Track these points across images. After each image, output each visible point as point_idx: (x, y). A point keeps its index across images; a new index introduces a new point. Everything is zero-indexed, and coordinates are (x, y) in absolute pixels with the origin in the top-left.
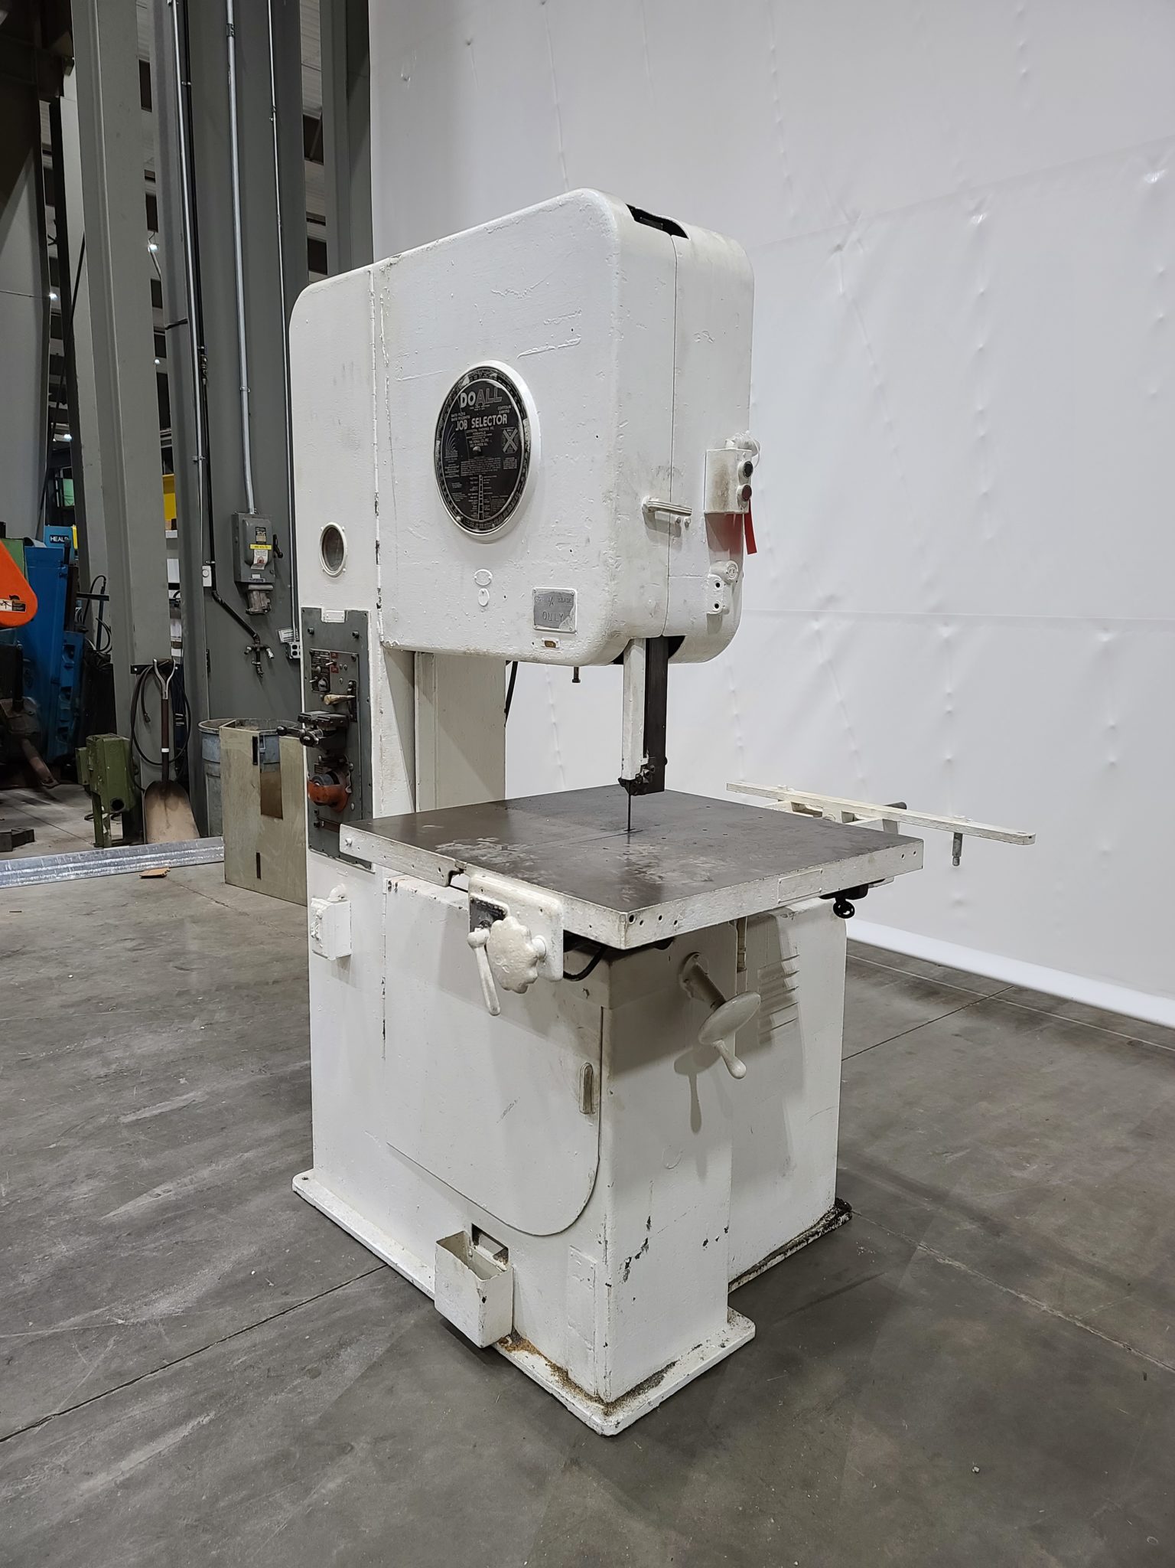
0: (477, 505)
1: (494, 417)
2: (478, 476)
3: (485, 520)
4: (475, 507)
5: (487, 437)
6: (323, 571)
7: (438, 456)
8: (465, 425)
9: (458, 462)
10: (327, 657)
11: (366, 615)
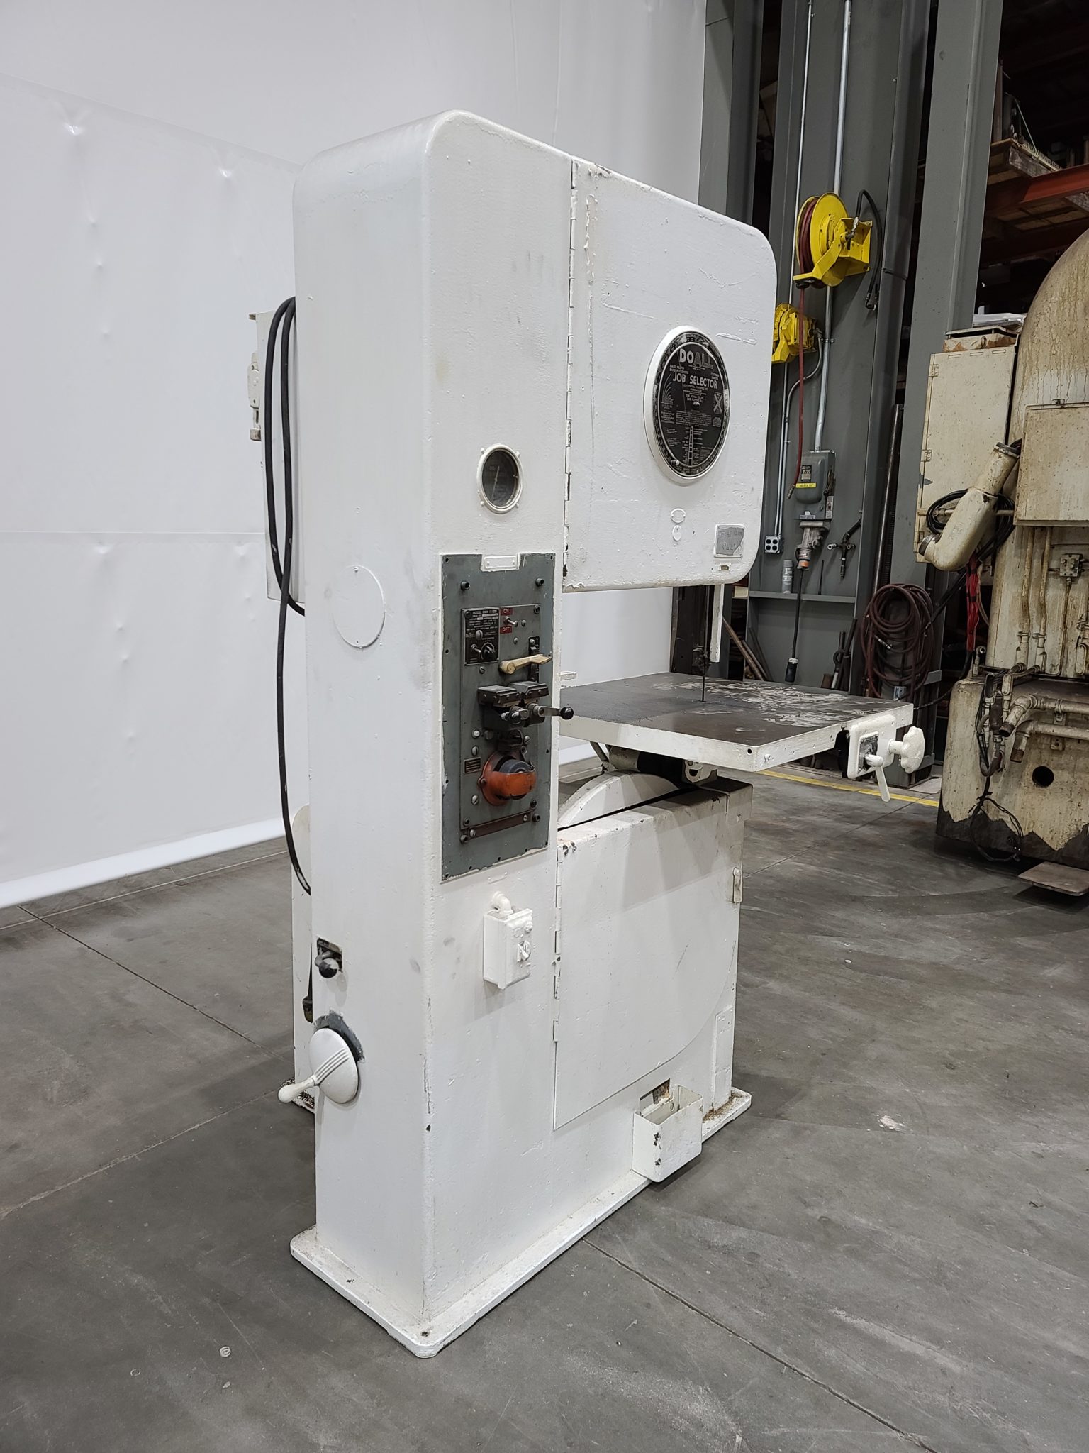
0: (688, 452)
1: (708, 380)
2: (690, 427)
3: (692, 466)
4: (685, 454)
6: (482, 506)
7: (655, 399)
8: (683, 379)
9: (674, 410)
10: (494, 616)
11: (551, 558)
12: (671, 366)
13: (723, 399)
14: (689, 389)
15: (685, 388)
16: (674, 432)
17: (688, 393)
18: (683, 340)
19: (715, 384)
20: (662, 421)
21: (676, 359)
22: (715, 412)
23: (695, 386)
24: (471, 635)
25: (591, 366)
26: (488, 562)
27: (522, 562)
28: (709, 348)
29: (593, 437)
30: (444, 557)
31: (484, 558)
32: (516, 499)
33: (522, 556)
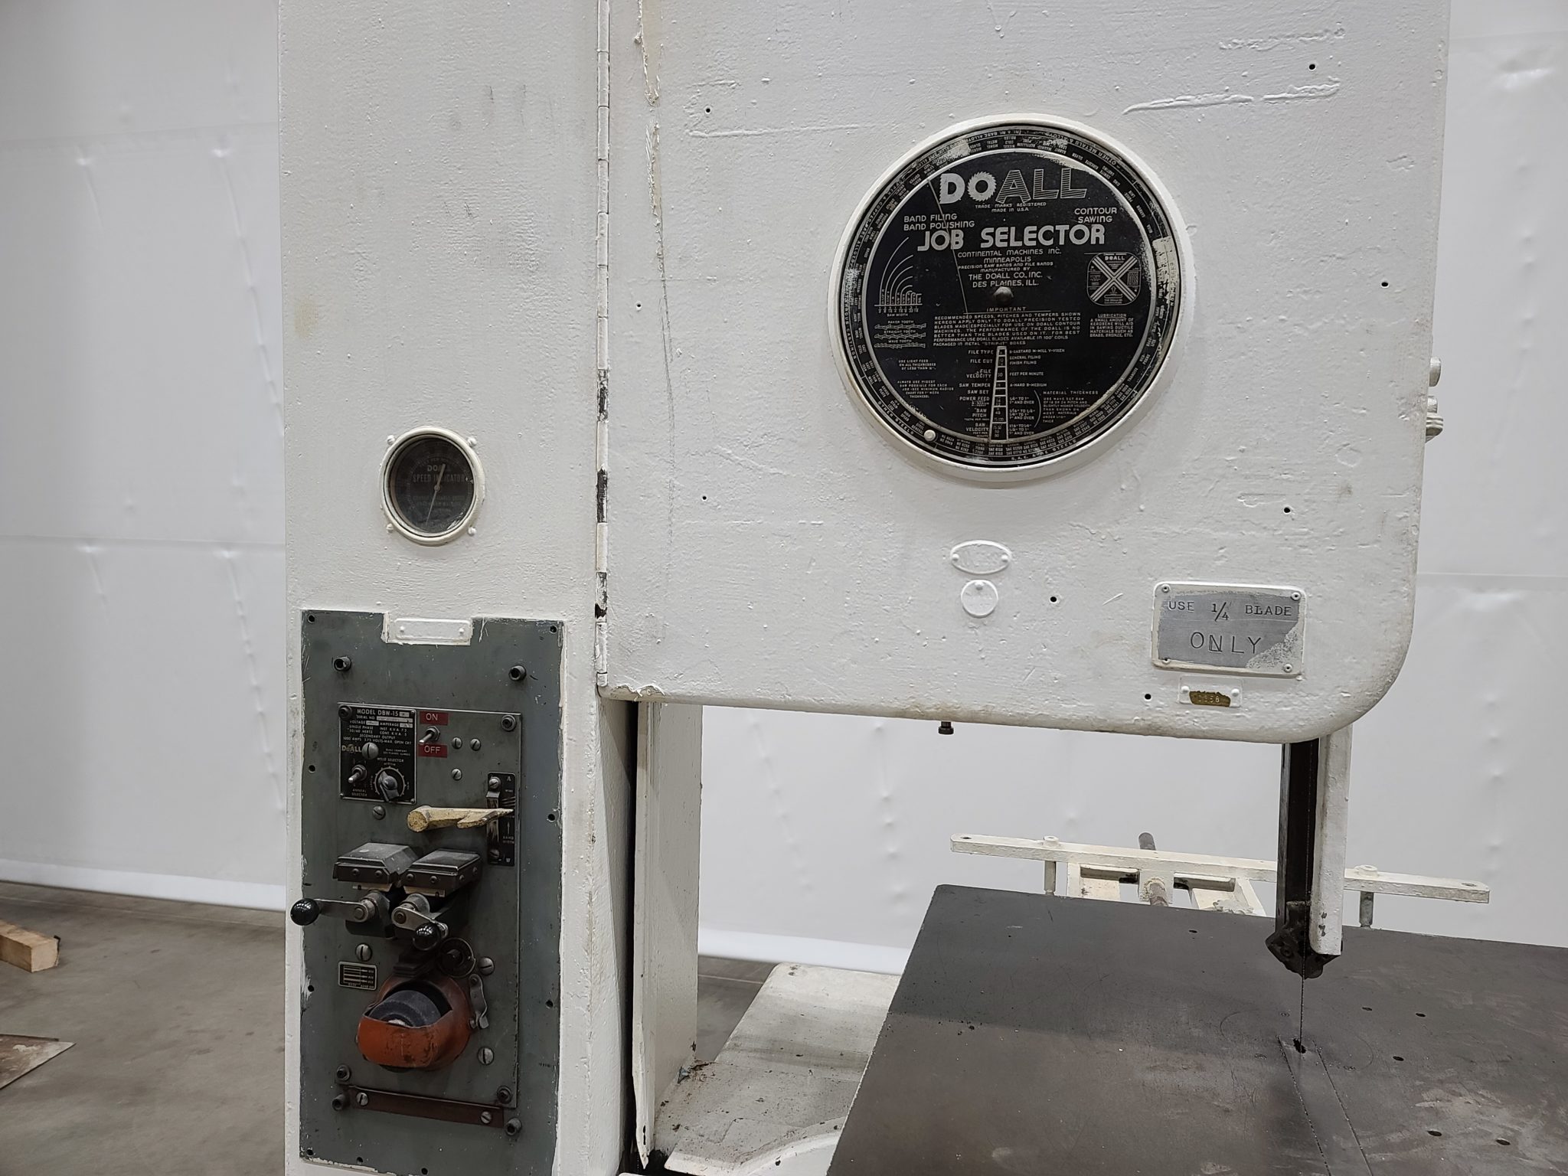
0: (989, 408)
1: (1062, 228)
2: (994, 348)
3: (1012, 440)
4: (979, 413)
5: (1032, 269)
6: (390, 532)
7: (850, 300)
8: (956, 240)
9: (925, 316)
10: (405, 722)
11: (554, 629)
12: (906, 219)
13: (1140, 266)
14: (980, 260)
15: (962, 261)
16: (925, 365)
17: (977, 271)
18: (953, 153)
19: (1098, 234)
20: (878, 346)
21: (925, 202)
22: (1102, 300)
23: (1003, 250)
24: (353, 749)
25: (658, 264)
26: (402, 628)
27: (476, 632)
28: (1070, 151)
29: (671, 398)
30: (304, 613)
31: (386, 619)
32: (466, 521)
33: (477, 623)
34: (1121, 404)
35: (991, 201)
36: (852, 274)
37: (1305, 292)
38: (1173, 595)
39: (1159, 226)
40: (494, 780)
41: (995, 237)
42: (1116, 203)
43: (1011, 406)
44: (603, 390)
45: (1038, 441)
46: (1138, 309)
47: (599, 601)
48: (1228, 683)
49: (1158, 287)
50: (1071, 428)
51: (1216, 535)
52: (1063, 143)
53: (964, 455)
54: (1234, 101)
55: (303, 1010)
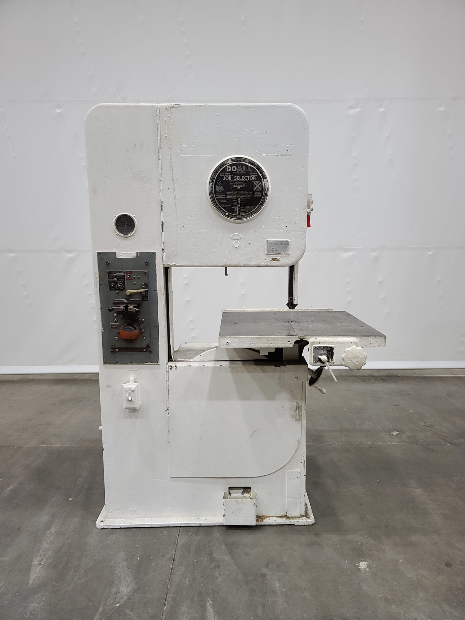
0: (237, 209)
1: (248, 177)
2: (237, 198)
3: (241, 215)
4: (235, 210)
5: (244, 184)
6: (117, 235)
7: (211, 189)
8: (230, 178)
9: (225, 192)
10: (123, 274)
11: (154, 253)
12: (221, 174)
13: (262, 184)
14: (234, 182)
15: (231, 182)
16: (225, 201)
17: (234, 184)
18: (228, 162)
19: (254, 178)
20: (217, 197)
21: (224, 171)
22: (255, 190)
23: (238, 180)
24: (111, 280)
25: (172, 180)
26: (120, 255)
27: (137, 255)
28: (249, 163)
29: (176, 207)
30: (98, 252)
31: (117, 253)
32: (133, 232)
33: (137, 253)
34: (259, 208)
35: (236, 171)
36: (211, 184)
37: (288, 189)
38: (269, 242)
39: (264, 177)
40: (143, 284)
41: (237, 178)
42: (257, 173)
43: (241, 209)
44: (162, 205)
45: (246, 215)
46: (262, 191)
47: (163, 247)
48: (278, 257)
49: (265, 188)
50: (251, 213)
51: (276, 231)
52: (248, 161)
53: (233, 218)
54: (276, 156)
55: (102, 334)
